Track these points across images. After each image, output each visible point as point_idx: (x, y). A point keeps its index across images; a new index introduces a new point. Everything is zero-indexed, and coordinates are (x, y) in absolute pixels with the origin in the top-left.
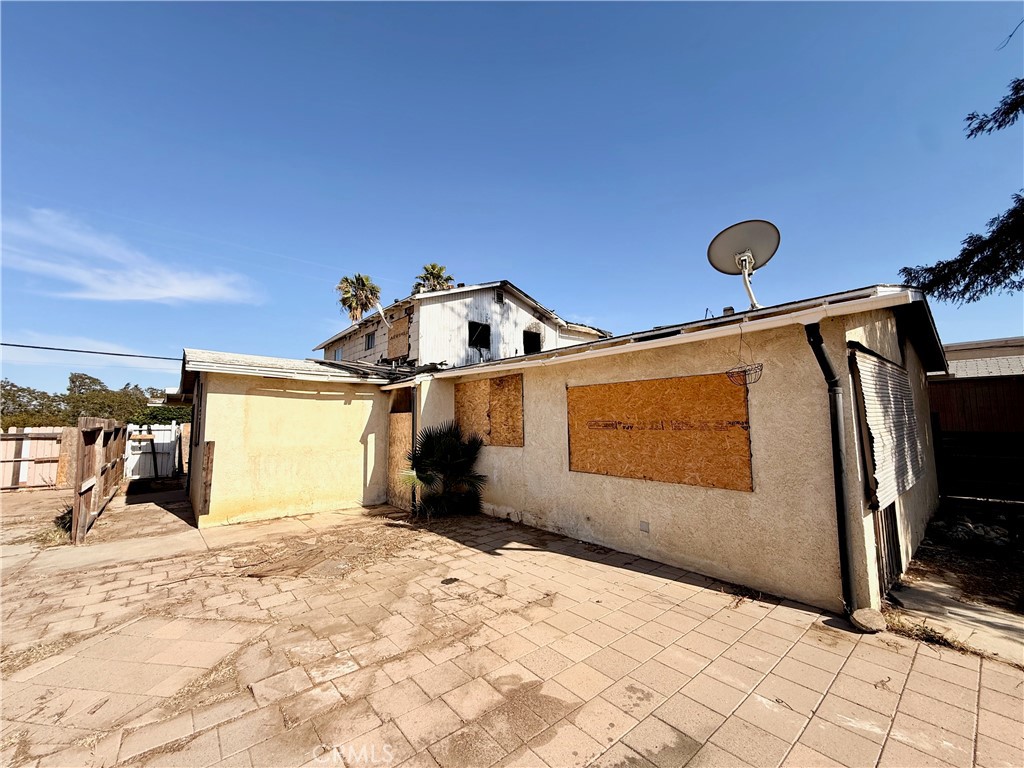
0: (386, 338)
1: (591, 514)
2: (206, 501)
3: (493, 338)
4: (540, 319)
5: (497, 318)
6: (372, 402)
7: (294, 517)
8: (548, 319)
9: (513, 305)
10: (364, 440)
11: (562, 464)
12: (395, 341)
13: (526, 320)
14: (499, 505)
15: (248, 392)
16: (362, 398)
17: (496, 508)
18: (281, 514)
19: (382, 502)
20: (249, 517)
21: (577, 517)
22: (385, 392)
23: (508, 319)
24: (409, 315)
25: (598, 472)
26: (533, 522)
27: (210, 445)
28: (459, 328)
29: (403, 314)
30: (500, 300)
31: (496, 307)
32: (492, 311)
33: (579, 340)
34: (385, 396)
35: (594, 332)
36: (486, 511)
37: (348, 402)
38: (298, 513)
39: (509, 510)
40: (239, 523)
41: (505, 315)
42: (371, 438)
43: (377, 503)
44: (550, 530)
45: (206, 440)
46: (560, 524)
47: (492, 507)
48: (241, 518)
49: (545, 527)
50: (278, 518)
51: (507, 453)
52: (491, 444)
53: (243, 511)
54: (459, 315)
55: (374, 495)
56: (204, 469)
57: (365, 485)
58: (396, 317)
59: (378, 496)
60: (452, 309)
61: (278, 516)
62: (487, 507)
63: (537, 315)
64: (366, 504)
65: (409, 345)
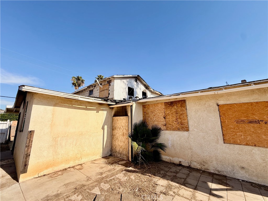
0: (99, 91)
1: (244, 165)
2: (26, 165)
3: (135, 93)
4: (146, 88)
5: (135, 86)
6: (106, 112)
7: (73, 167)
8: (148, 89)
9: (140, 83)
10: (103, 128)
11: (218, 140)
12: (103, 92)
13: (143, 88)
14: (173, 157)
15: (55, 105)
16: (103, 110)
17: (171, 158)
18: (67, 166)
19: (109, 155)
20: (50, 171)
21: (233, 166)
22: (111, 108)
23: (138, 87)
24: (109, 83)
25: (247, 144)
26: (198, 167)
27: (32, 132)
28: (125, 88)
29: (106, 83)
30: (136, 81)
31: (135, 83)
32: (134, 84)
33: (155, 96)
34: (111, 110)
35: (160, 93)
36: (164, 160)
37: (98, 112)
38: (75, 165)
39: (180, 160)
40: (44, 175)
41: (138, 86)
42: (106, 127)
43: (107, 155)
44: (212, 171)
45: (30, 130)
46: (219, 169)
47: (168, 158)
48: (45, 172)
49: (208, 170)
50: (66, 169)
51: (177, 134)
52: (167, 130)
53: (47, 168)
54: (125, 84)
55: (106, 152)
56: (26, 146)
57: (103, 148)
58: (103, 84)
59: (108, 152)
60: (124, 82)
61: (65, 168)
62: (165, 157)
63: (145, 87)
64: (104, 156)
65: (109, 93)
